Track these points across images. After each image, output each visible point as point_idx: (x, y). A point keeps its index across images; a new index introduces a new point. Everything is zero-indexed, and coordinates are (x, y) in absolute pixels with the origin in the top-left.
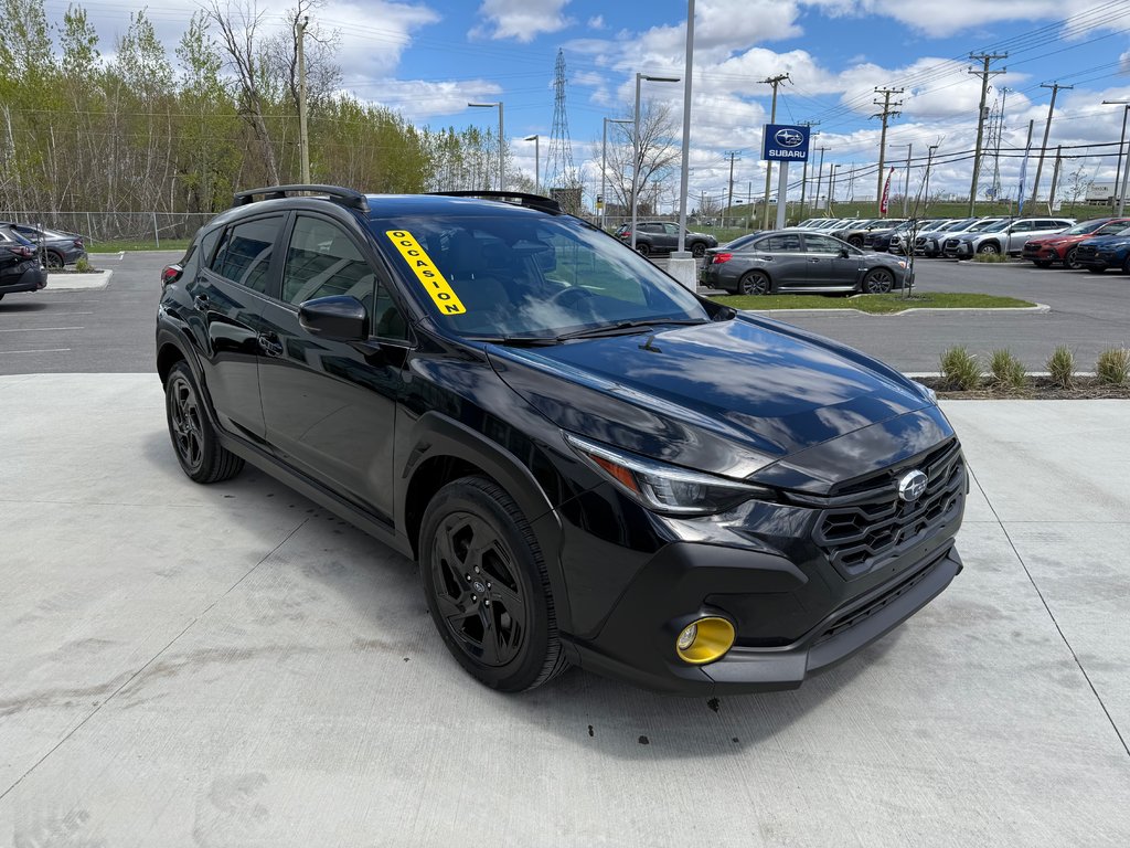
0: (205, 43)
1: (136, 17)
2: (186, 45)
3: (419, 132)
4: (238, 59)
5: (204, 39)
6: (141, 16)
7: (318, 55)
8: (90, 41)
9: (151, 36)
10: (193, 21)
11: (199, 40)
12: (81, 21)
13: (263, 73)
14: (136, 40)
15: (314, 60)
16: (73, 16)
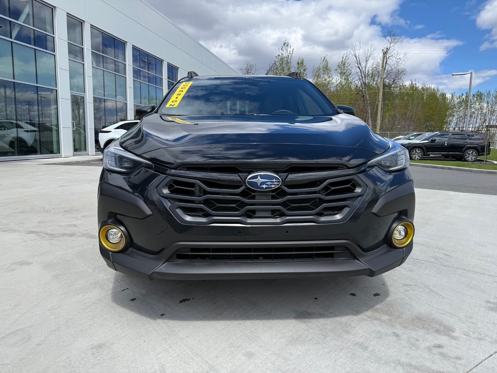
0: (346, 66)
1: (323, 58)
2: (339, 67)
3: (449, 96)
4: (361, 71)
5: (346, 64)
6: (324, 58)
7: (396, 65)
8: (304, 70)
9: (327, 66)
10: (343, 57)
11: (344, 64)
12: (302, 63)
13: (372, 76)
14: (322, 68)
15: (394, 67)
16: (300, 62)
